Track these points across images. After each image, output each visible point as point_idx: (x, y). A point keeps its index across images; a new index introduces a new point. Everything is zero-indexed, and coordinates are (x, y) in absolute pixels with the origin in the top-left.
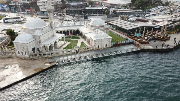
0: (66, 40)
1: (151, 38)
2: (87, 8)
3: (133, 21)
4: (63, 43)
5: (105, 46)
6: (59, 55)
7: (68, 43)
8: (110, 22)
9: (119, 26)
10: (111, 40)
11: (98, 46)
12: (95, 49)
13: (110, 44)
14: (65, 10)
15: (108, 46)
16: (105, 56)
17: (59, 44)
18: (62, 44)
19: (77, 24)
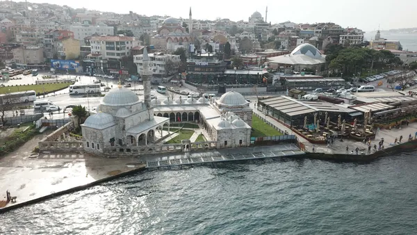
0: (171, 130)
1: (335, 133)
2: (228, 72)
3: (312, 100)
4: (165, 133)
5: (238, 143)
6: (154, 152)
7: (176, 135)
8: (262, 101)
9: (278, 108)
10: (249, 132)
11: (226, 142)
12: (218, 146)
13: (247, 139)
14: (184, 75)
15: (243, 143)
16: (234, 159)
17: (157, 135)
18: (164, 135)
19: (198, 102)
